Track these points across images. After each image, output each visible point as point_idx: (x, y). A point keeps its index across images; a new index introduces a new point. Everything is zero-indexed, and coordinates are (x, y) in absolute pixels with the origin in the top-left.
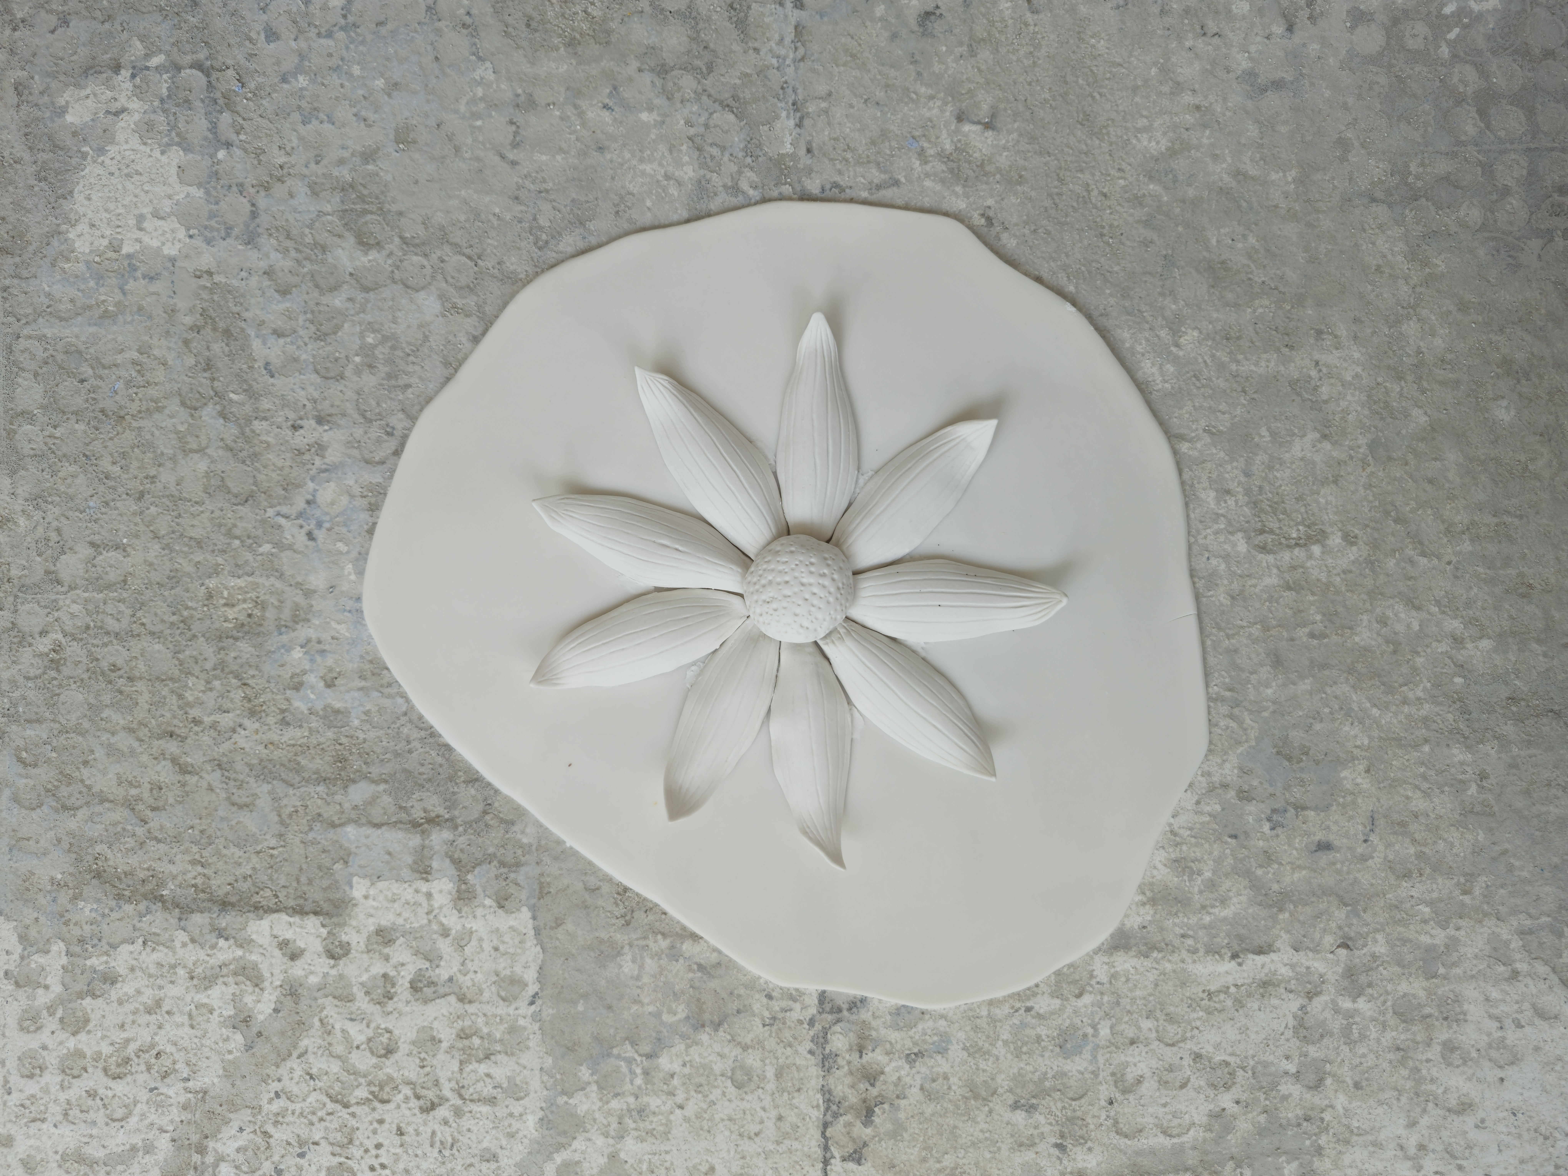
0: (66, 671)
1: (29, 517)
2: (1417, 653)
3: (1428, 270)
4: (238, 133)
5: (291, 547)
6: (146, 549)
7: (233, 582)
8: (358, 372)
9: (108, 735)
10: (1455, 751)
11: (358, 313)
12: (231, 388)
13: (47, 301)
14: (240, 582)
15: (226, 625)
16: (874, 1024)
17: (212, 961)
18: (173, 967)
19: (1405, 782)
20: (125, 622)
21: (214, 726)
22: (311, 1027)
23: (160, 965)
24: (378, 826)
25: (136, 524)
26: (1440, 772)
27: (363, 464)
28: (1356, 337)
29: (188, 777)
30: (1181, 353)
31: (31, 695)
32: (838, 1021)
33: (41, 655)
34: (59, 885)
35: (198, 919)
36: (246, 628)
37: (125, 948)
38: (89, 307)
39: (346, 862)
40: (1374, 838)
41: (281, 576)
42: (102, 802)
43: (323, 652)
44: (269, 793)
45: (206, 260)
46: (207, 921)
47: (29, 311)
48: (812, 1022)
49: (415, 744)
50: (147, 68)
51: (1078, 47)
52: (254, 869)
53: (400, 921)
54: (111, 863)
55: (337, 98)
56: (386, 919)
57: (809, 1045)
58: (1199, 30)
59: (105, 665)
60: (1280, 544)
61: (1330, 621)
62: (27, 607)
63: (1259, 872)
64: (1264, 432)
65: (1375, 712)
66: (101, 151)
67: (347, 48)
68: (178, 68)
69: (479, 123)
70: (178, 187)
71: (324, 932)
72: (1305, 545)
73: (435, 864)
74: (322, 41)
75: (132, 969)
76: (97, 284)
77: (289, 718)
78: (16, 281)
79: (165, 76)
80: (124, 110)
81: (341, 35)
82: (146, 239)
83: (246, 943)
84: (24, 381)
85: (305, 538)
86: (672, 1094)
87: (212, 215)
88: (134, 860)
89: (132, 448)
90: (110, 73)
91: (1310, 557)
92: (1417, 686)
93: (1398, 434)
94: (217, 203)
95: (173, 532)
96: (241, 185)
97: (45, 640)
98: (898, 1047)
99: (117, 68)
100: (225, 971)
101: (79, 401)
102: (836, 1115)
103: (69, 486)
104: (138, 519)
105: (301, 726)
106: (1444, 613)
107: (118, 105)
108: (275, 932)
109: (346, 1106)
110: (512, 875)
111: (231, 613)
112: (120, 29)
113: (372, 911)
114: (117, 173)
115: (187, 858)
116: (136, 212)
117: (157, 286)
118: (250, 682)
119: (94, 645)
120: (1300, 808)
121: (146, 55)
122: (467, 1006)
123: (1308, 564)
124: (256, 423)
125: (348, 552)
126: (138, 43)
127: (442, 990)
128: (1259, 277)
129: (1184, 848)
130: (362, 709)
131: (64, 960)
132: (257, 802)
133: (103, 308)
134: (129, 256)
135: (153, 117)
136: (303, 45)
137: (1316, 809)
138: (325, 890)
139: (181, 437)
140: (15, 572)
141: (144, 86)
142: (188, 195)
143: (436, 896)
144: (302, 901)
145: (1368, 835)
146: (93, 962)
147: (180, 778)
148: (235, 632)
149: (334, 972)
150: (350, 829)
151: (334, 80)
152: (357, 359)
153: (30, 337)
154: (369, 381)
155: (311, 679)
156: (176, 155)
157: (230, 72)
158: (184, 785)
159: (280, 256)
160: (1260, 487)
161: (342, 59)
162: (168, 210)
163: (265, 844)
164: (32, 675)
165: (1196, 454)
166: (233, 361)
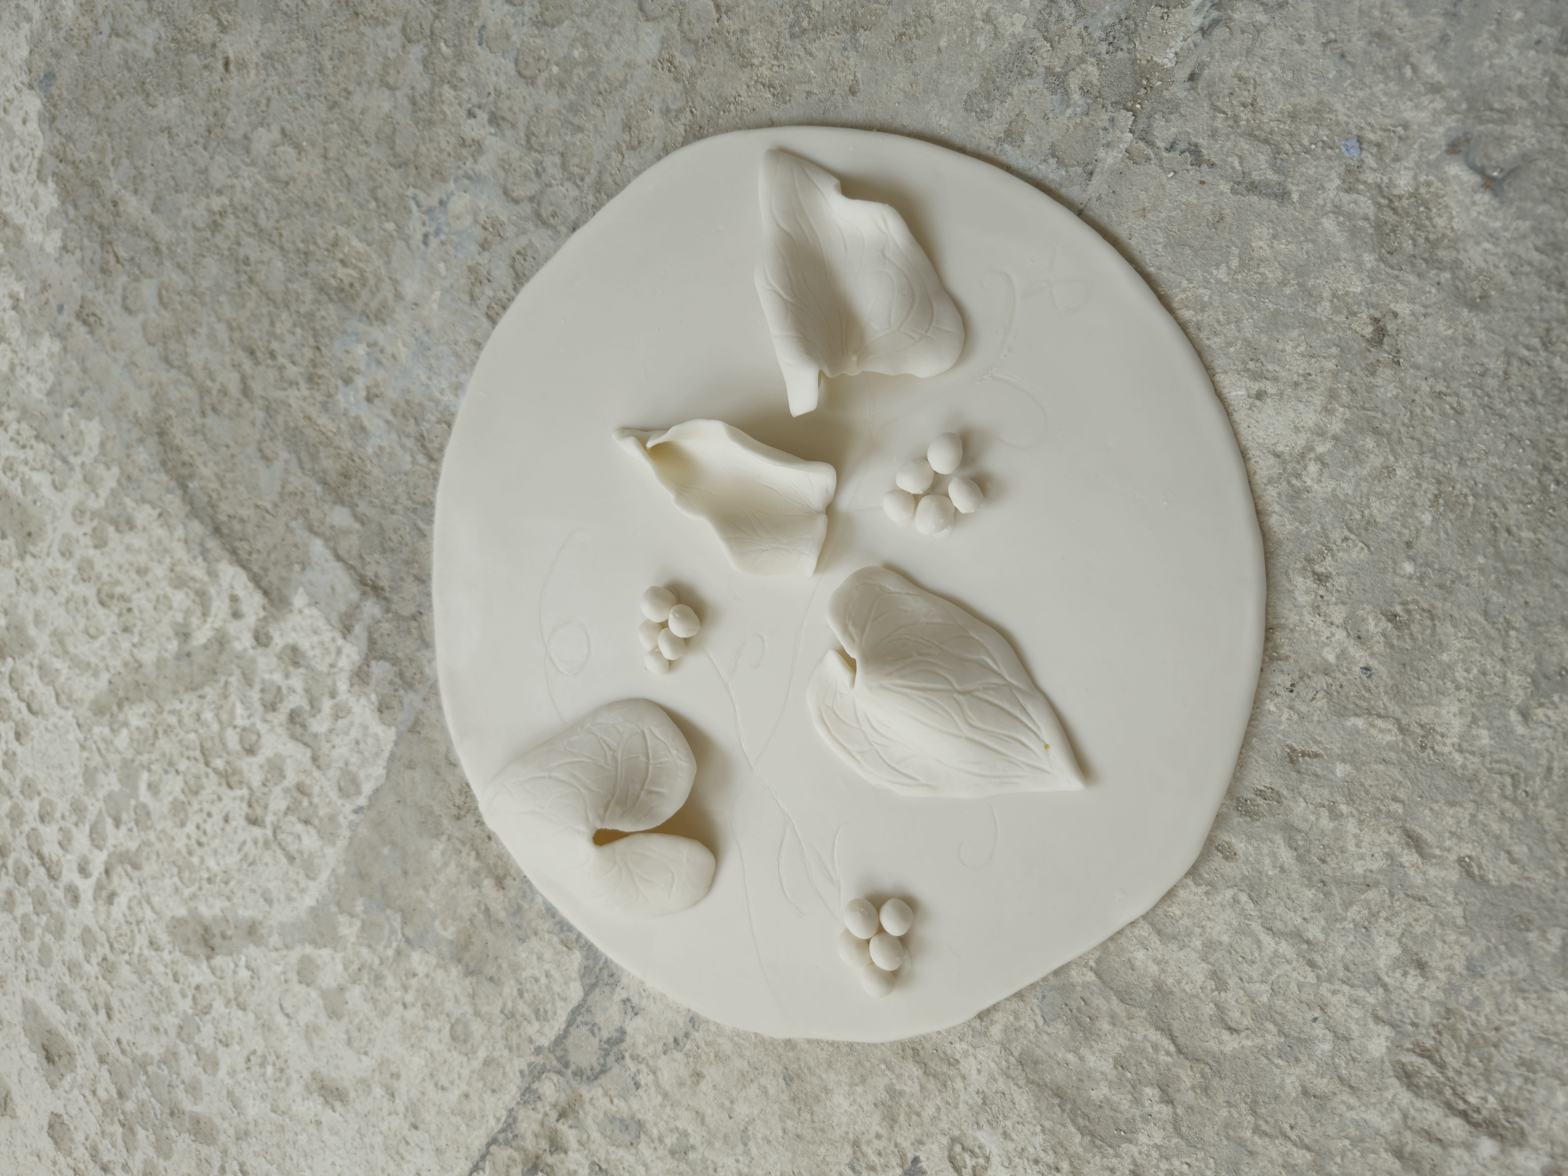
0: (219, 239)
5: (406, 239)
8: (548, 85)
12: (445, 36)
16: (587, 1107)
22: (217, 681)
23: (160, 542)
24: (338, 558)
27: (500, 192)
32: (559, 1073)
33: (210, 211)
41: (387, 263)
42: (189, 374)
48: (538, 1050)
53: (310, 653)
57: (524, 1066)
71: (262, 614)
86: (406, 988)
98: (592, 1147)
100: (191, 584)
102: (507, 1143)
104: (320, 128)
109: (207, 764)
111: (342, 272)
118: (323, 349)
122: (314, 769)
124: (446, 87)
127: (307, 738)
148: (332, 293)
149: (251, 652)
152: (555, 69)
154: (552, 102)
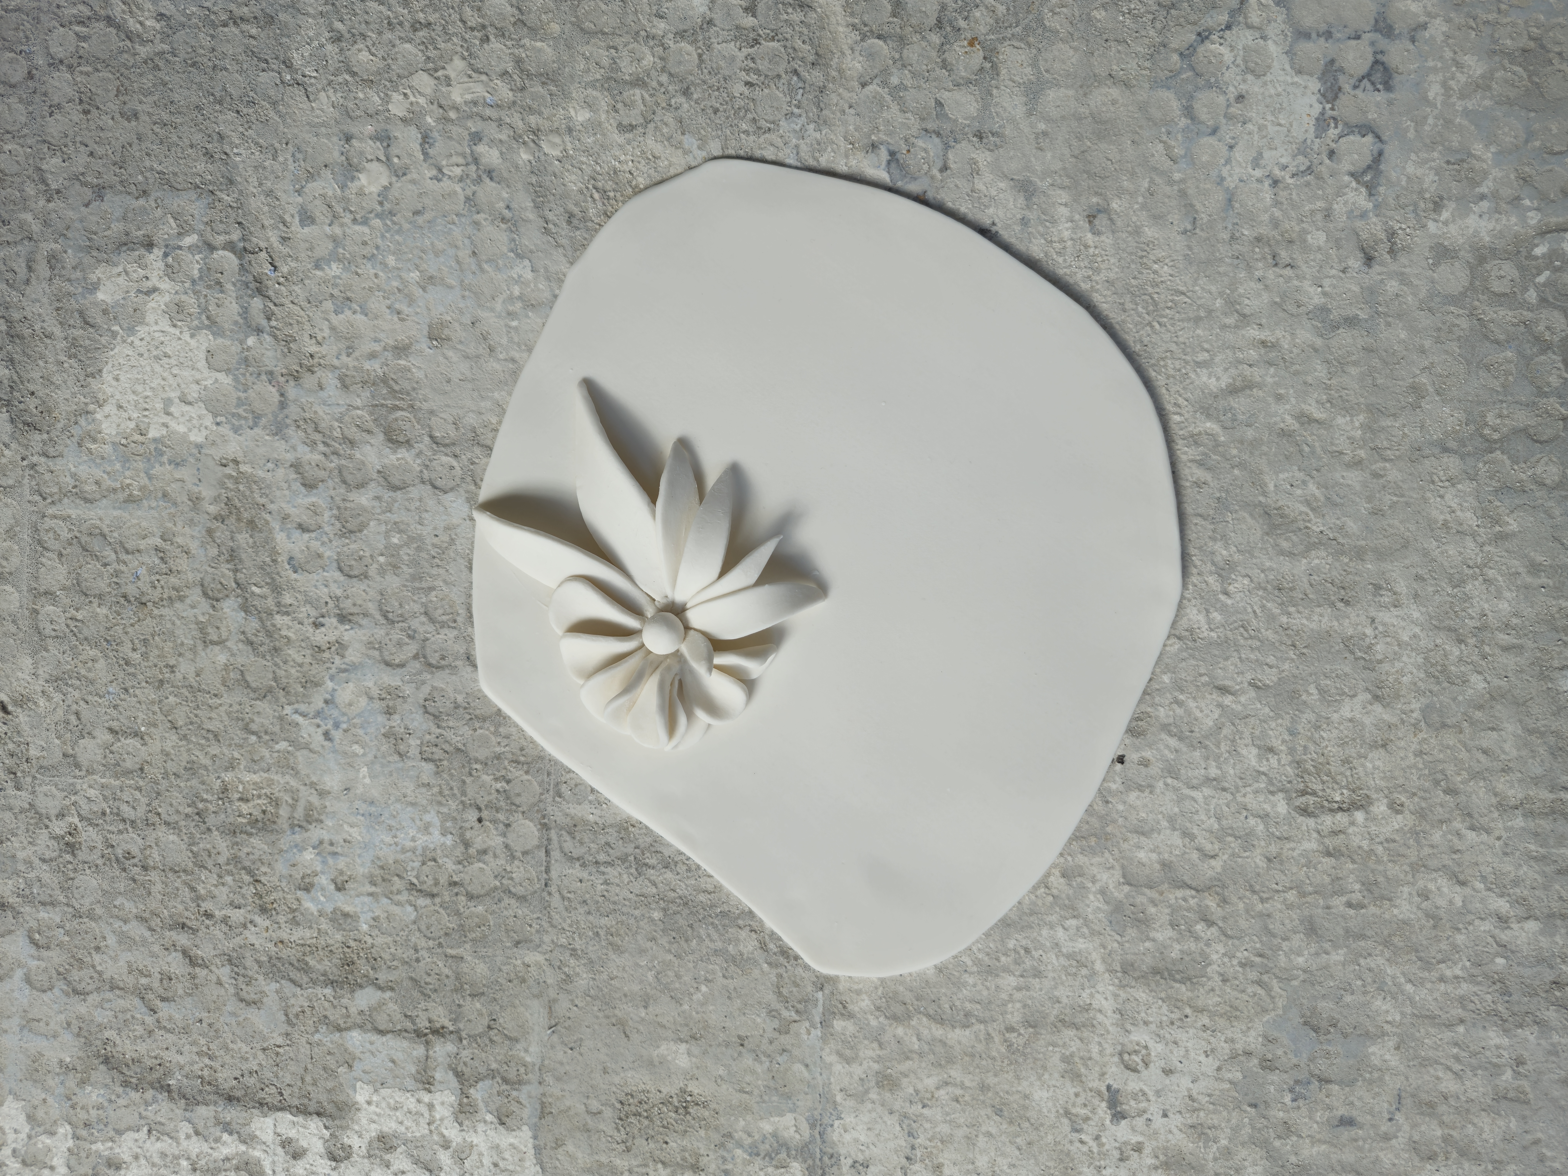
1: (49, 699)
2: (1458, 929)
3: (1498, 528)
4: (269, 319)
6: (163, 739)
7: (248, 777)
9: (121, 923)
10: (1491, 1034)
11: (384, 512)
13: (72, 482)
14: (256, 778)
15: (240, 820)
17: (215, 1154)
18: (176, 1158)
19: (1437, 1062)
20: (141, 811)
21: (225, 920)
25: (154, 713)
26: (1474, 1054)
28: (1416, 596)
29: (198, 970)
30: (1229, 602)
31: (46, 877)
34: (68, 1069)
35: (202, 1110)
36: (260, 825)
37: (130, 1135)
38: (115, 490)
39: (350, 1066)
40: (1399, 1117)
43: (335, 854)
44: (277, 992)
45: (233, 447)
46: (212, 1114)
47: (55, 490)
49: (423, 953)
50: (180, 248)
51: (1141, 273)
52: (260, 1065)
54: (119, 1049)
55: (370, 289)
56: (389, 1126)
58: (1270, 261)
59: (119, 852)
60: (1323, 807)
61: (1369, 890)
62: (45, 788)
63: (1277, 1143)
64: (1312, 689)
65: (1409, 988)
66: (131, 330)
67: (383, 236)
68: (212, 248)
69: (514, 323)
70: (206, 372)
72: (1348, 810)
73: (438, 1075)
74: (357, 228)
75: (136, 1157)
76: (123, 467)
77: (299, 918)
78: (43, 459)
79: (197, 257)
80: (155, 290)
81: (377, 223)
82: (173, 424)
83: (248, 1140)
84: (49, 560)
85: (322, 738)
87: (240, 403)
88: (142, 1048)
89: (153, 636)
90: (142, 251)
91: (1353, 823)
92: (1455, 964)
93: (1454, 699)
94: (245, 391)
95: (191, 723)
96: (271, 373)
97: (62, 824)
99: (150, 245)
101: (102, 585)
103: (89, 670)
105: (310, 927)
106: (1490, 889)
107: (149, 284)
108: (278, 1130)
110: (514, 1093)
112: (154, 205)
113: (375, 1118)
114: (146, 355)
115: (195, 1049)
116: (164, 396)
117: (183, 473)
119: (110, 832)
120: (1324, 1081)
121: (179, 234)
123: (1350, 831)
125: (364, 755)
126: (171, 221)
128: (1317, 526)
129: (1202, 1114)
130: (371, 914)
131: (70, 1143)
132: (265, 1000)
133: (127, 492)
134: (155, 440)
135: (184, 298)
136: (338, 231)
137: (1341, 1083)
138: (329, 1091)
139: (202, 628)
140: (33, 752)
141: (175, 265)
142: (216, 380)
143: (438, 1107)
144: (306, 1101)
145: (1393, 1113)
146: (99, 1146)
147: (190, 970)
150: (355, 1034)
151: (368, 269)
153: (55, 517)
155: (323, 880)
156: (205, 340)
157: (263, 255)
158: (194, 977)
159: (307, 449)
160: (1305, 747)
161: (377, 248)
162: (196, 395)
163: (272, 1042)
164: (47, 857)
165: (1239, 708)
166: (257, 553)
